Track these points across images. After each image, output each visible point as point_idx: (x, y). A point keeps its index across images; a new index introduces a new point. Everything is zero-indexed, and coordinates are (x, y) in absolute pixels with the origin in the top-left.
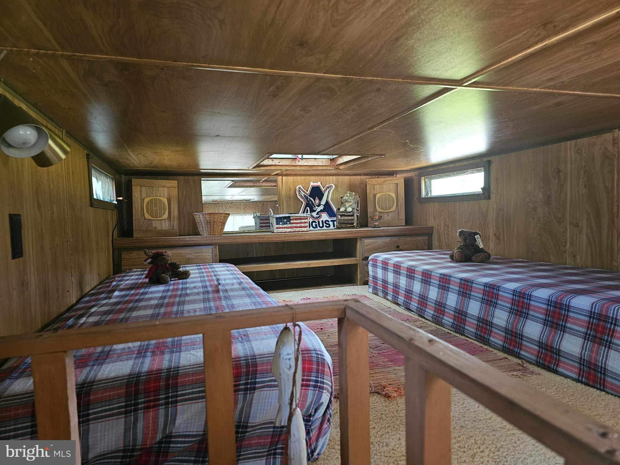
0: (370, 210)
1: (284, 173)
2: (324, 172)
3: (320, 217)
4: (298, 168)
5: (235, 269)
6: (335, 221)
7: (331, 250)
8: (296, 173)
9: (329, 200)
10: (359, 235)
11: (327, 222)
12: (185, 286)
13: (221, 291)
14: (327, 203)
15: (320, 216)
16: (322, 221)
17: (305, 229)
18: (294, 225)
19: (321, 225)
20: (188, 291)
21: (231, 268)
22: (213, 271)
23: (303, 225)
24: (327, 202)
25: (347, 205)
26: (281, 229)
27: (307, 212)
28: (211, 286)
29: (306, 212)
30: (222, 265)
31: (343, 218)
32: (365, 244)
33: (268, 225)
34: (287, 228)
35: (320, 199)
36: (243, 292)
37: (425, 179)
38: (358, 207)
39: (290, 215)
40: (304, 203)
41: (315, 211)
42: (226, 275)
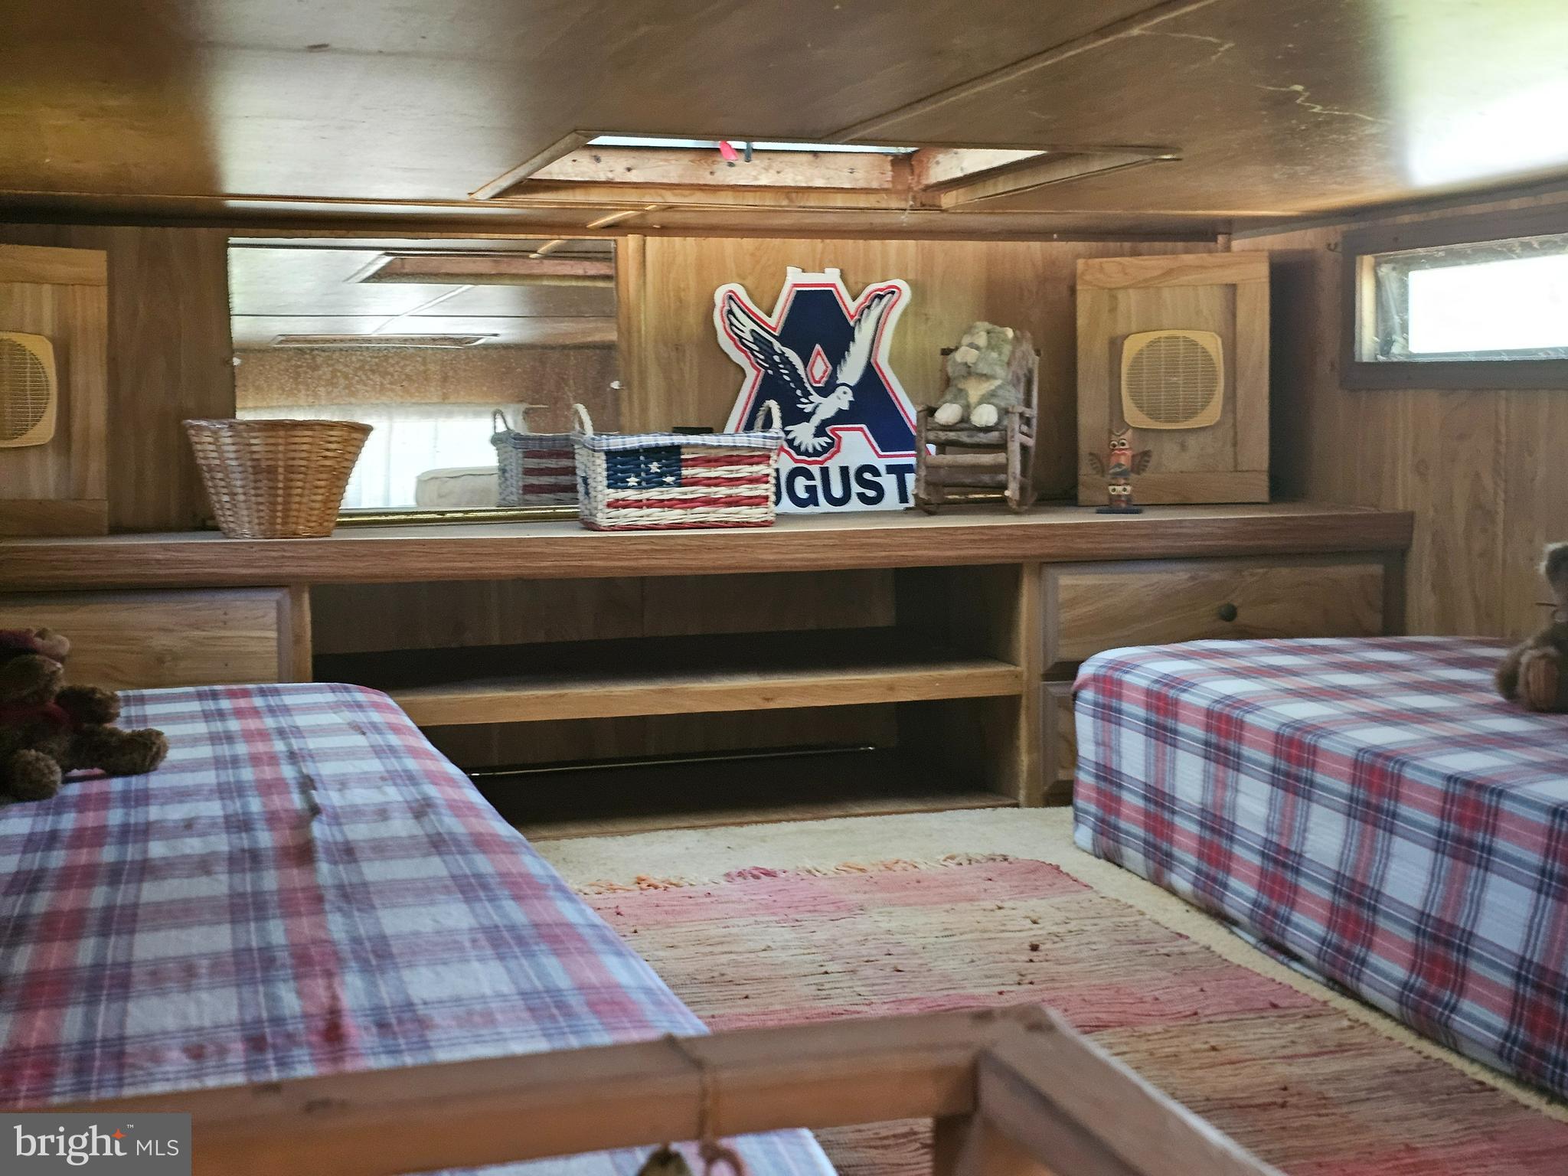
0: (1090, 417)
1: (655, 220)
2: (863, 220)
3: (833, 447)
4: (727, 200)
5: (392, 718)
6: (909, 468)
7: (882, 615)
8: (714, 220)
9: (883, 361)
10: (1032, 548)
11: (867, 476)
12: (136, 816)
13: (321, 855)
14: (871, 383)
15: (830, 445)
16: (844, 471)
17: (755, 514)
18: (701, 491)
19: (837, 491)
20: (157, 849)
21: (376, 717)
22: (281, 733)
23: (744, 491)
24: (871, 373)
25: (975, 390)
26: (633, 512)
27: (768, 424)
28: (272, 819)
29: (759, 422)
30: (330, 697)
31: (948, 458)
32: (1063, 596)
33: (564, 480)
34: (661, 504)
35: (837, 356)
36: (435, 867)
37: (1377, 265)
38: (1028, 403)
39: (679, 439)
40: (751, 374)
41: (807, 417)
42: (351, 753)
